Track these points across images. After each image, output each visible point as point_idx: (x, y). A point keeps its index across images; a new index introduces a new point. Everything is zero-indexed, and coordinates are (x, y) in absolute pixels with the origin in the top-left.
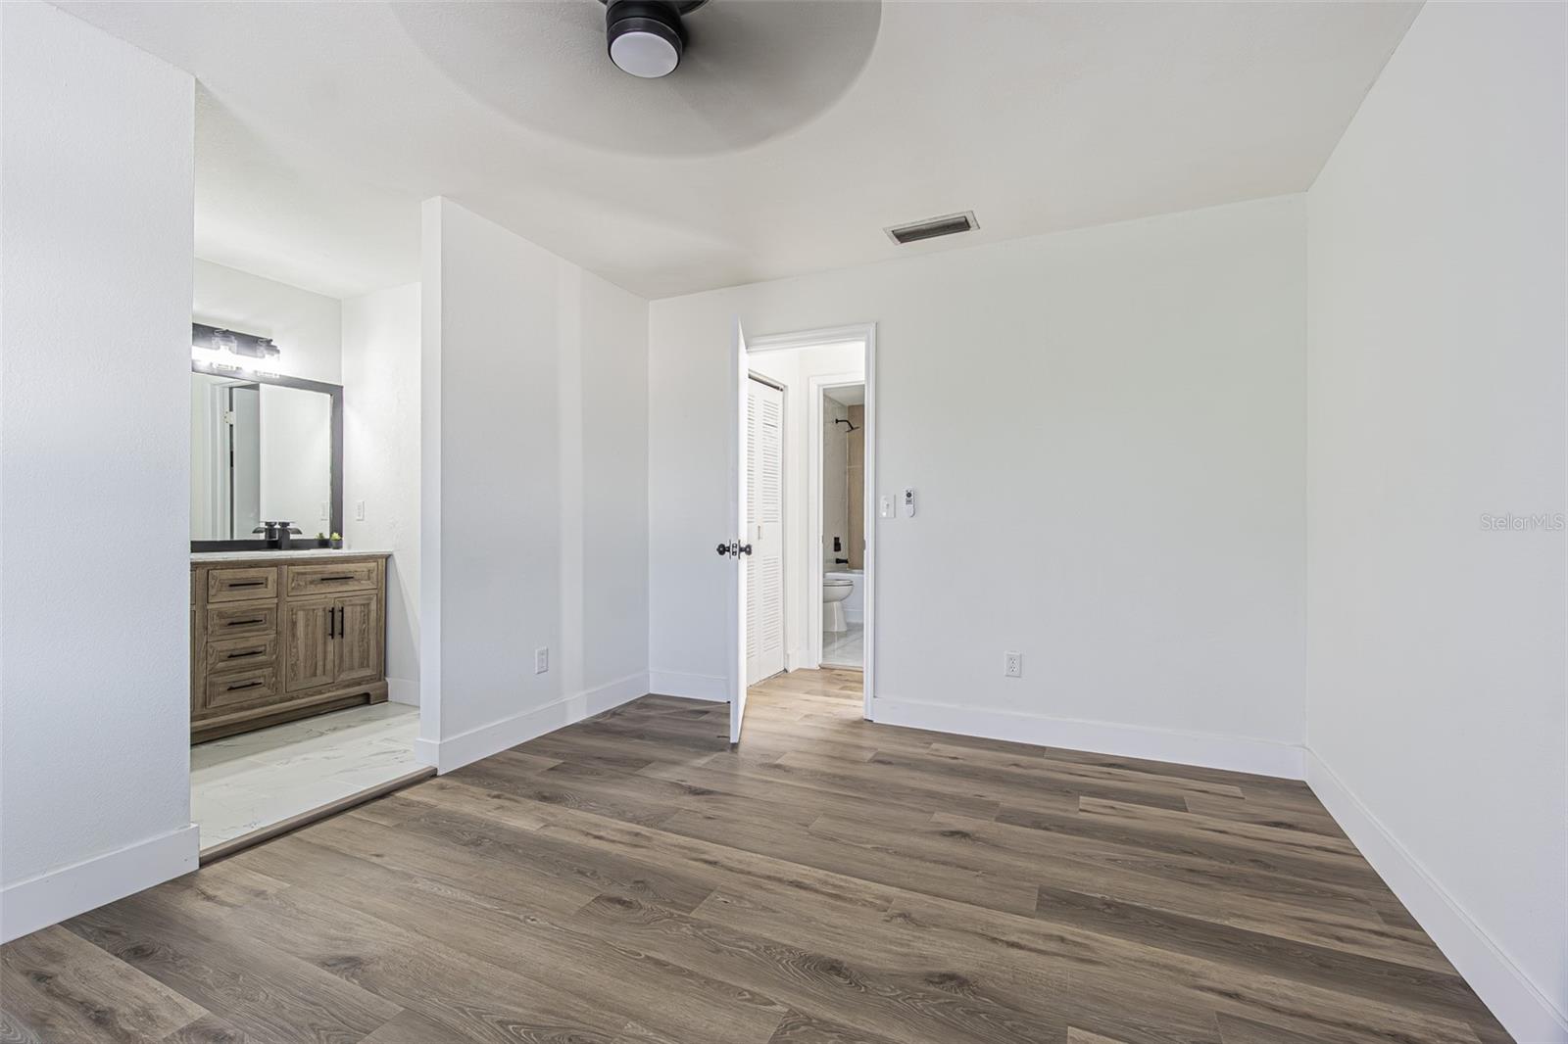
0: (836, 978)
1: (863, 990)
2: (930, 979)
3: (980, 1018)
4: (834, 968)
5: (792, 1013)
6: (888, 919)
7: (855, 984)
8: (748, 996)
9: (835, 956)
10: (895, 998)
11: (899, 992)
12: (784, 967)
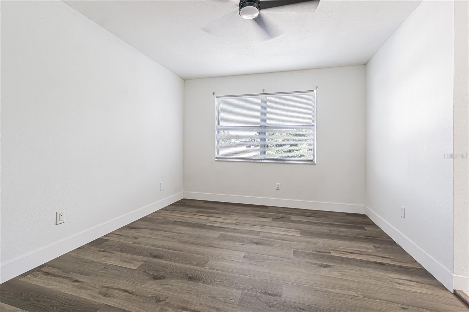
0: (191, 276)
1: (184, 273)
2: (163, 278)
3: (156, 269)
4: (191, 279)
5: (203, 267)
6: (166, 299)
7: (186, 275)
8: (215, 269)
9: (190, 282)
10: (176, 272)
11: (174, 274)
12: (206, 277)
